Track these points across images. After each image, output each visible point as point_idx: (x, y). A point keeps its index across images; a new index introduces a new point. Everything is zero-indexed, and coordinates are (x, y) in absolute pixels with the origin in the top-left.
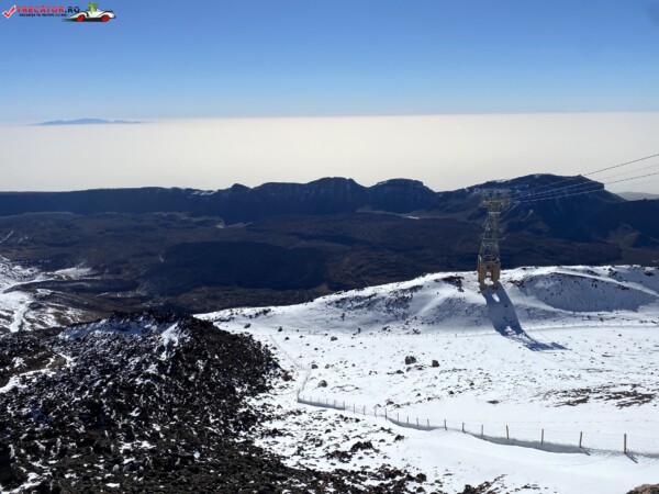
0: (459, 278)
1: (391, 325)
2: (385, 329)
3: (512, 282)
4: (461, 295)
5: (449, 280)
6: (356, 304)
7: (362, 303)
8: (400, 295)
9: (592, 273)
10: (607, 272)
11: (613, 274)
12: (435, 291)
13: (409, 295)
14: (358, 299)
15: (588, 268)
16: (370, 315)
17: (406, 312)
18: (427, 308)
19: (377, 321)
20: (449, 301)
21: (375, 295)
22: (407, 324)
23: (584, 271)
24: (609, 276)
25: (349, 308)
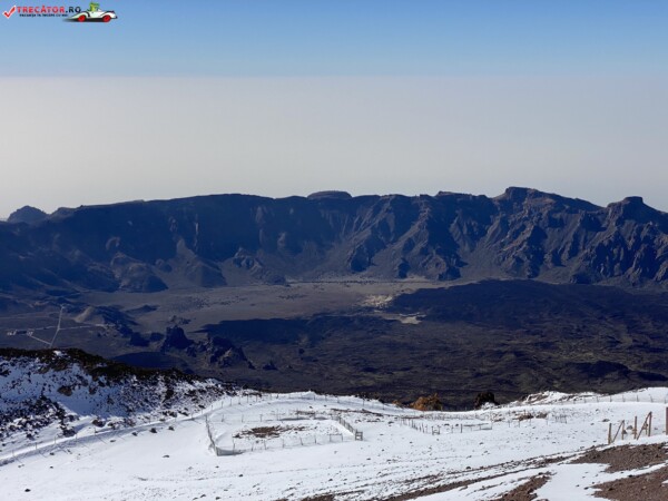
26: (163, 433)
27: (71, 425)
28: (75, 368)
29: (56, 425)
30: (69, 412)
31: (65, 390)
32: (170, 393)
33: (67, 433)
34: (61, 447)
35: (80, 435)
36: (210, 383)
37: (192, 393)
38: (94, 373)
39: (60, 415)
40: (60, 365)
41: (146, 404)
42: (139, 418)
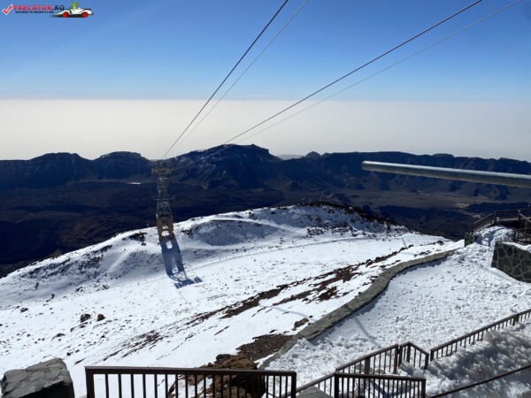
0: (142, 234)
1: (83, 286)
2: (78, 290)
3: (183, 231)
4: (144, 248)
5: (134, 237)
6: (50, 272)
7: (56, 270)
8: (92, 257)
9: (238, 217)
10: (248, 215)
11: (252, 216)
12: (123, 248)
13: (100, 255)
14: (52, 266)
15: (236, 213)
16: (64, 279)
17: (98, 270)
18: (115, 265)
19: (71, 284)
20: (134, 255)
21: (69, 260)
22: (98, 281)
23: (233, 217)
24: (249, 218)
25: (44, 277)
26: (387, 241)
27: (355, 233)
28: (356, 214)
29: (350, 232)
30: (354, 229)
31: (353, 221)
32: (389, 228)
33: (355, 236)
34: (352, 240)
35: (359, 237)
36: (403, 227)
37: (396, 230)
38: (363, 217)
39: (351, 229)
40: (351, 212)
41: (380, 231)
42: (378, 235)
